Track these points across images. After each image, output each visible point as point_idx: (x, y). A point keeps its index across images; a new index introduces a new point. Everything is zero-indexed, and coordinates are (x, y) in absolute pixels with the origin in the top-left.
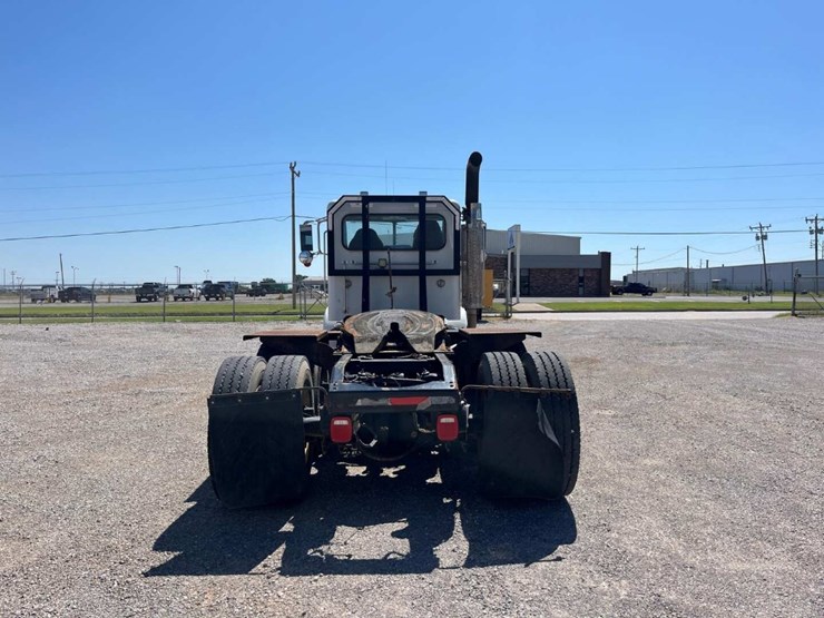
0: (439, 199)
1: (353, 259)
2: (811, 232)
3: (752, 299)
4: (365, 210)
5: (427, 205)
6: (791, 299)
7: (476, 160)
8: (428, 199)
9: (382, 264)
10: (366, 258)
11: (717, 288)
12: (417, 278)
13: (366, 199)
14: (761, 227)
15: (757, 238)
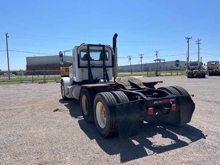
0: (108, 46)
1: (84, 63)
2: (140, 58)
3: (133, 73)
4: (88, 48)
5: (105, 48)
6: (147, 73)
7: (116, 35)
8: (105, 46)
9: (93, 64)
10: (89, 63)
11: (120, 71)
12: (103, 69)
13: (89, 45)
14: (130, 57)
15: (129, 59)
